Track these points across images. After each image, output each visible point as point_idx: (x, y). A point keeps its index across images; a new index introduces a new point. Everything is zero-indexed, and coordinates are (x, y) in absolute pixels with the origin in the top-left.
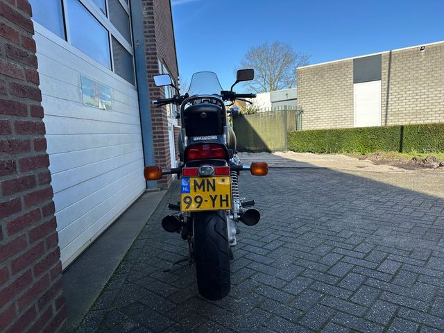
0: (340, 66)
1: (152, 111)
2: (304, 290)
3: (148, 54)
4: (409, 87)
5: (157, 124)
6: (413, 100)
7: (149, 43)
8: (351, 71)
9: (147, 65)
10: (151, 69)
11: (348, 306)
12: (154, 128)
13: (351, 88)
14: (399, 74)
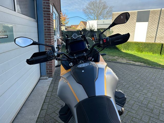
8: (136, 17)
9: (43, 7)
10: (46, 10)
13: (135, 24)
14: (156, 20)
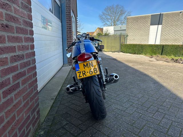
0: (145, 18)
1: (67, 32)
2: (134, 112)
3: (67, 7)
4: (173, 29)
5: (69, 38)
6: (174, 34)
7: (67, 2)
8: (150, 20)
9: (66, 12)
10: (68, 14)
11: (152, 120)
12: (68, 40)
13: (149, 27)
